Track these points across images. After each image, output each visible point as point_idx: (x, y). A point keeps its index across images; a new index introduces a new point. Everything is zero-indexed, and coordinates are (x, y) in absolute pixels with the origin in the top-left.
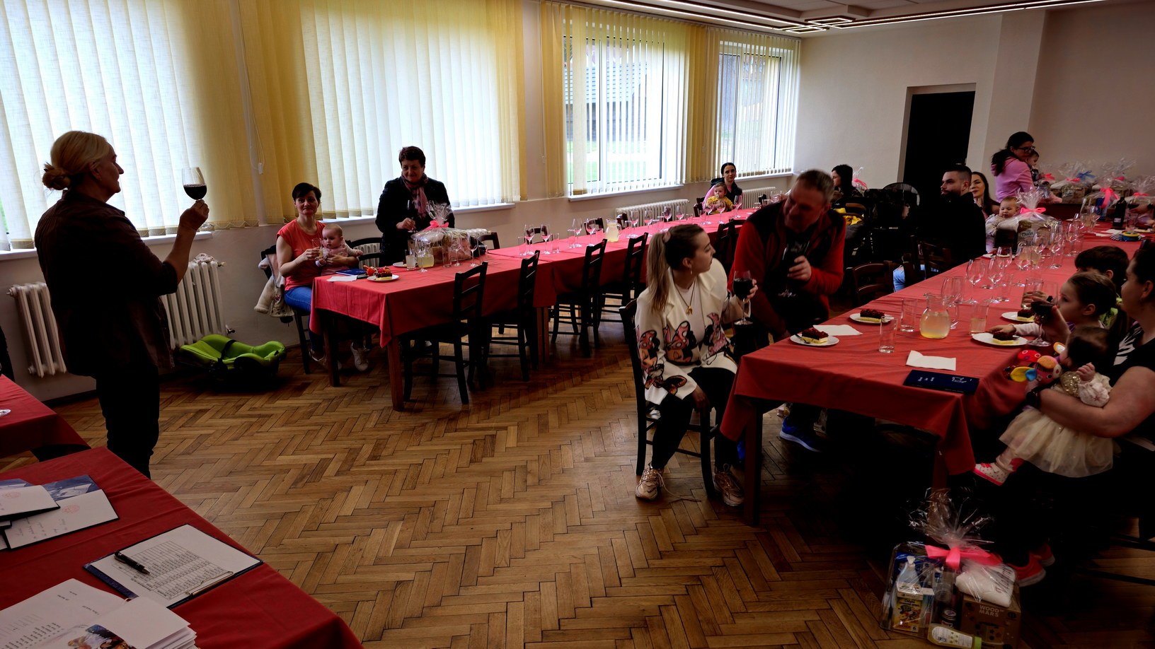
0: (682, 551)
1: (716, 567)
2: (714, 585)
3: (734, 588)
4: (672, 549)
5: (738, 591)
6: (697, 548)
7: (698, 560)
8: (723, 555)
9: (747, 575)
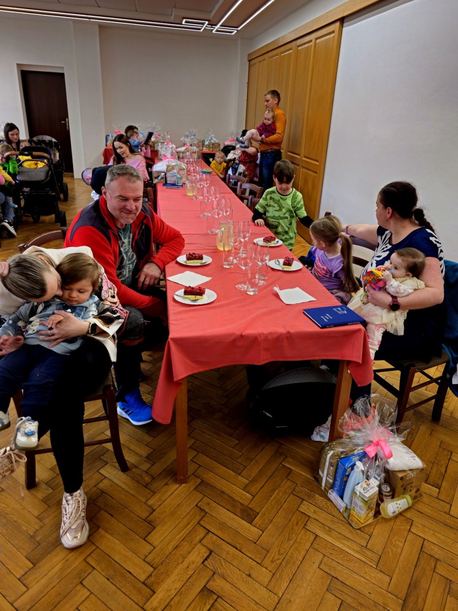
0: (162, 563)
1: (206, 559)
2: (227, 586)
3: (244, 576)
4: (152, 569)
5: (249, 576)
6: (170, 548)
7: (186, 564)
8: (198, 539)
9: (237, 549)
